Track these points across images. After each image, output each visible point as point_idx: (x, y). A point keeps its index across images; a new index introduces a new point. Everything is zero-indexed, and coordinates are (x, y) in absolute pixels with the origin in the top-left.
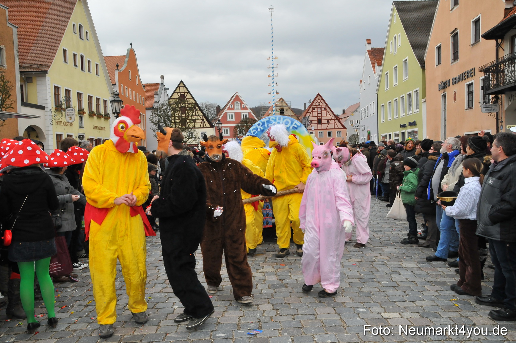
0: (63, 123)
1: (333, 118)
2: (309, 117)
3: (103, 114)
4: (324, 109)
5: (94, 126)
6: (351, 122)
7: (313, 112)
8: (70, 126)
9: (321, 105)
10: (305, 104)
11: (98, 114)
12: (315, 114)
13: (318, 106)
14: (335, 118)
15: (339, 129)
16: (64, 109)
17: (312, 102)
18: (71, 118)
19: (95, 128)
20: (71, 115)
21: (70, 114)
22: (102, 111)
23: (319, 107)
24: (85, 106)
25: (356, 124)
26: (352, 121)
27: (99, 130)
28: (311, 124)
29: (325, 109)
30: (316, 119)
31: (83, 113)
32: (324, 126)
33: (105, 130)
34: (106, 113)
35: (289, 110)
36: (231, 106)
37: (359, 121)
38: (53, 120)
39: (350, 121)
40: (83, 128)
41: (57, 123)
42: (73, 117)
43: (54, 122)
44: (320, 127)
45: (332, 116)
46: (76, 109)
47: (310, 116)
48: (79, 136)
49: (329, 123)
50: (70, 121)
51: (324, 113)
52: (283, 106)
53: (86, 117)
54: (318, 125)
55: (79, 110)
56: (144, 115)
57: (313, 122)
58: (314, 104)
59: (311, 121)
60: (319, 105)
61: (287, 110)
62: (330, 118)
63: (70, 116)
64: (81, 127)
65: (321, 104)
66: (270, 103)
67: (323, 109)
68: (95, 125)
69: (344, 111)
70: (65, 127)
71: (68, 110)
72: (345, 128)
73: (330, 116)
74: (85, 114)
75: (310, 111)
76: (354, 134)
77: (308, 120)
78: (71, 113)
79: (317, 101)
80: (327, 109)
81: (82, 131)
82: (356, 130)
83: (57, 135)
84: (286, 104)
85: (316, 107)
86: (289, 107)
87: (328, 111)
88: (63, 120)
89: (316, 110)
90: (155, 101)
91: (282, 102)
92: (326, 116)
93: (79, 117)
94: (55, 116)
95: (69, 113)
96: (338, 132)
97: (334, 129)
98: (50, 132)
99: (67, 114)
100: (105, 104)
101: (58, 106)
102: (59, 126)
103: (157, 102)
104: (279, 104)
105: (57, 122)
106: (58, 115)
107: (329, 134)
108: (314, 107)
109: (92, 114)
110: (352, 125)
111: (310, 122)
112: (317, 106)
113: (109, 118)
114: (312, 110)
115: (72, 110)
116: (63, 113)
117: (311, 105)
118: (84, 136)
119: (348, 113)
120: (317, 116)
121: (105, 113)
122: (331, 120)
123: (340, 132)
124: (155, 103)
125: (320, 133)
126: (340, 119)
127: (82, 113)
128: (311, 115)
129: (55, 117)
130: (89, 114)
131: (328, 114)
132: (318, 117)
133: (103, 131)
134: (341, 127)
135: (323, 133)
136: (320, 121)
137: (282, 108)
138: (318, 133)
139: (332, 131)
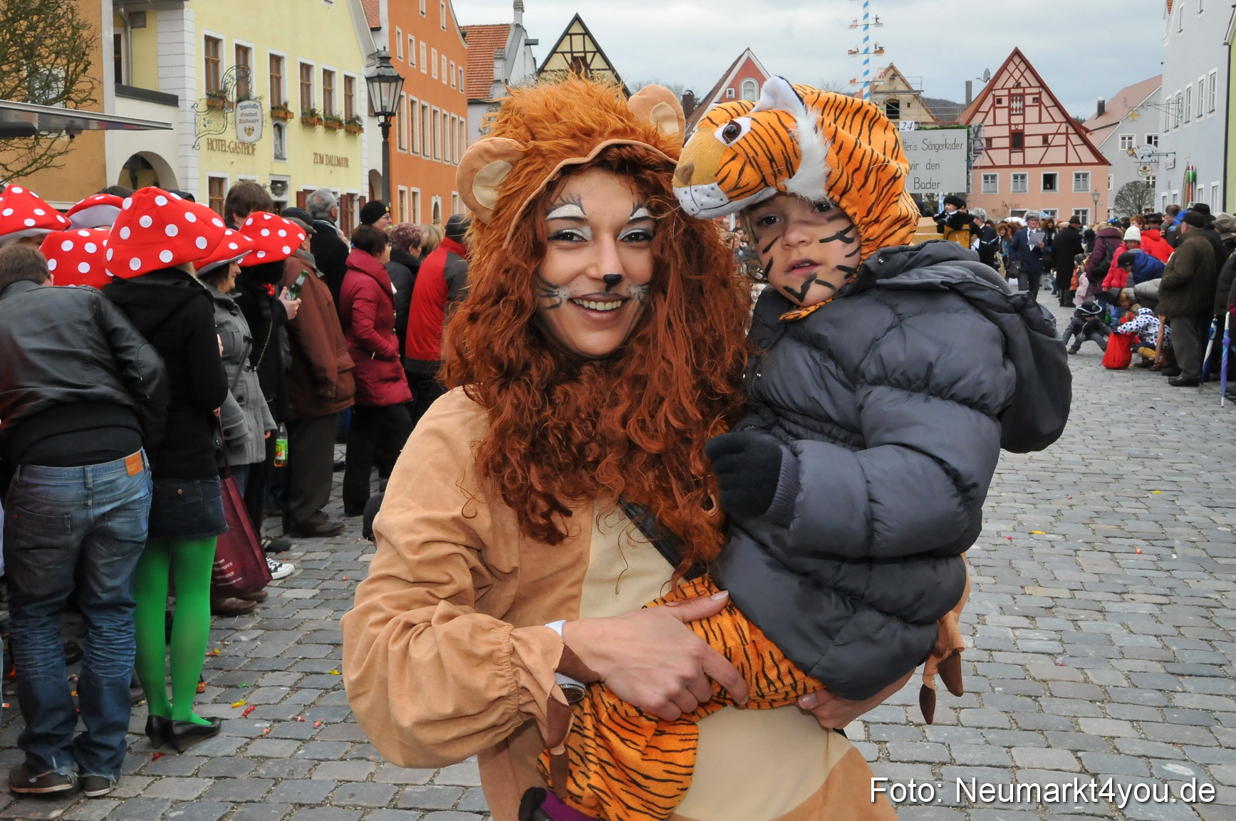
0: (227, 144)
1: (1063, 130)
2: (980, 126)
3: (343, 117)
4: (1034, 99)
5: (316, 154)
6: (1127, 140)
7: (997, 110)
8: (248, 153)
9: (1024, 88)
10: (969, 85)
11: (327, 119)
12: (1002, 115)
13: (1013, 91)
14: (1071, 130)
15: (1081, 164)
16: (231, 105)
17: (992, 76)
18: (249, 131)
19: (319, 159)
20: (250, 121)
21: (250, 118)
22: (339, 109)
23: (1016, 95)
24: (291, 95)
25: (1145, 148)
26: (1130, 138)
27: (330, 167)
28: (986, 150)
29: (1038, 100)
30: (1005, 131)
31: (286, 114)
32: (1033, 156)
33: (347, 166)
34: (351, 115)
35: (915, 104)
36: (730, 92)
37: (1156, 138)
38: (200, 135)
39: (1124, 138)
40: (285, 159)
41: (210, 144)
42: (257, 126)
43: (203, 142)
44: (1017, 158)
45: (1061, 123)
46: (267, 105)
47: (985, 123)
48: (274, 183)
49: (1048, 147)
50: (247, 139)
51: (1032, 113)
52: (895, 92)
53: (293, 126)
54: (1010, 152)
55: (273, 108)
56: (462, 122)
57: (995, 143)
58: (998, 85)
59: (989, 140)
60: (1018, 86)
61: (909, 105)
62: (1052, 128)
63: (248, 125)
64: (279, 157)
65: (1024, 83)
66: (853, 81)
67: (1029, 100)
68: (318, 152)
69: (1101, 104)
70: (233, 157)
71: (242, 108)
72: (1102, 161)
73: (1054, 122)
74: (292, 117)
75: (985, 107)
76: (1135, 183)
77: (976, 136)
78: (251, 115)
79: (1011, 75)
80: (1046, 100)
81: (280, 170)
82: (1145, 168)
83: (212, 180)
84: (908, 86)
85: (1006, 92)
86: (917, 95)
87: (1046, 108)
88: (230, 136)
89: (1007, 105)
90: (496, 78)
91: (893, 78)
92: (1040, 122)
93: (275, 126)
94: (205, 126)
95: (246, 115)
96: (1077, 176)
97: (1067, 164)
98: (192, 173)
99: (239, 117)
100: (348, 88)
101: (215, 96)
102: (218, 156)
103: (503, 81)
104: (883, 85)
105: (212, 143)
106: (216, 122)
107: (1049, 181)
108: (998, 93)
109: (309, 118)
110: (1131, 152)
111: (984, 141)
112: (1009, 89)
113: (360, 129)
114: (993, 105)
115: (254, 106)
116: (230, 116)
117: (990, 88)
118: (288, 183)
119: (1115, 113)
120: (1010, 124)
121: (349, 116)
122: (1057, 133)
123: (1085, 175)
124: (495, 85)
125: (1016, 177)
126: (1087, 131)
127: (282, 114)
128: (989, 120)
129: (205, 129)
130: (302, 118)
131: (1046, 117)
132: (1013, 128)
133: (341, 170)
134: (1088, 156)
135: (1027, 177)
136: (1017, 140)
137: (892, 97)
138: (1012, 177)
139: (1058, 173)
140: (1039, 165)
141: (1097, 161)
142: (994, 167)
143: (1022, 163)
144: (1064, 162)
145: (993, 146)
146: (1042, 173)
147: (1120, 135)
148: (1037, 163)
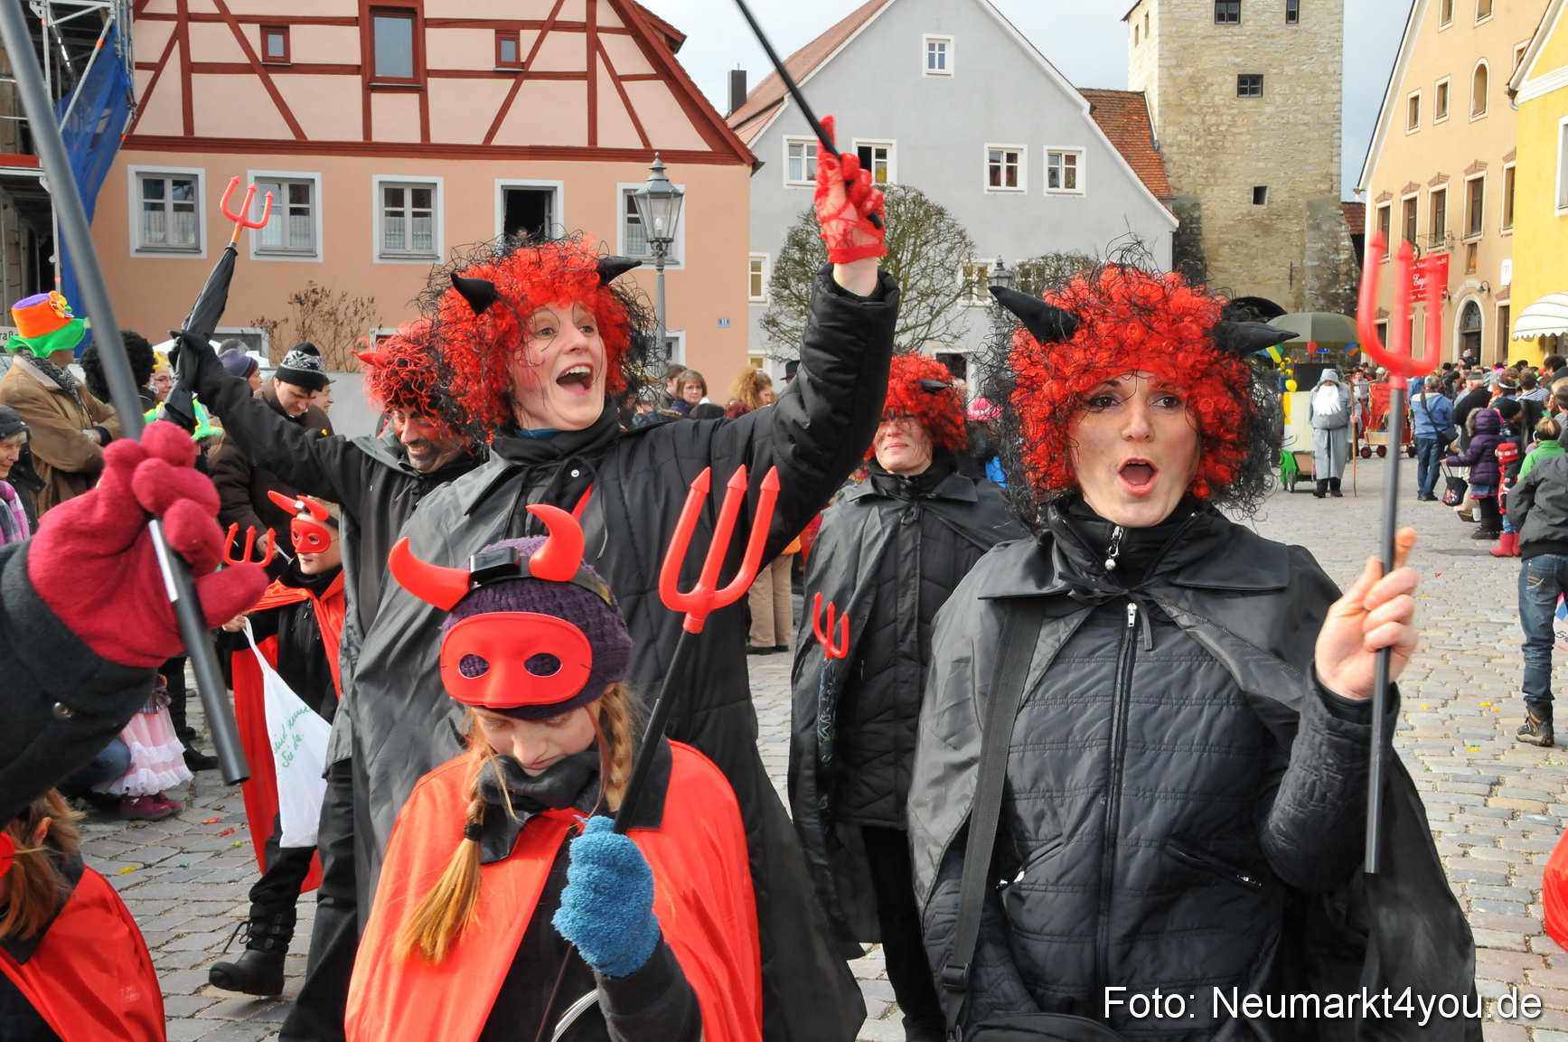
15: (650, 154)
32: (459, 110)
44: (396, 115)
54: (367, 89)
57: (303, 45)
59: (276, 26)
69: (738, 79)
72: (728, 147)
97: (593, 152)
138: (377, 198)
139: (559, 184)
140: (487, 150)
141: (703, 146)
142: (300, 145)
143: (417, 139)
144: (582, 141)
145: (296, 58)
146: (499, 183)
147: (785, 137)
148: (477, 139)
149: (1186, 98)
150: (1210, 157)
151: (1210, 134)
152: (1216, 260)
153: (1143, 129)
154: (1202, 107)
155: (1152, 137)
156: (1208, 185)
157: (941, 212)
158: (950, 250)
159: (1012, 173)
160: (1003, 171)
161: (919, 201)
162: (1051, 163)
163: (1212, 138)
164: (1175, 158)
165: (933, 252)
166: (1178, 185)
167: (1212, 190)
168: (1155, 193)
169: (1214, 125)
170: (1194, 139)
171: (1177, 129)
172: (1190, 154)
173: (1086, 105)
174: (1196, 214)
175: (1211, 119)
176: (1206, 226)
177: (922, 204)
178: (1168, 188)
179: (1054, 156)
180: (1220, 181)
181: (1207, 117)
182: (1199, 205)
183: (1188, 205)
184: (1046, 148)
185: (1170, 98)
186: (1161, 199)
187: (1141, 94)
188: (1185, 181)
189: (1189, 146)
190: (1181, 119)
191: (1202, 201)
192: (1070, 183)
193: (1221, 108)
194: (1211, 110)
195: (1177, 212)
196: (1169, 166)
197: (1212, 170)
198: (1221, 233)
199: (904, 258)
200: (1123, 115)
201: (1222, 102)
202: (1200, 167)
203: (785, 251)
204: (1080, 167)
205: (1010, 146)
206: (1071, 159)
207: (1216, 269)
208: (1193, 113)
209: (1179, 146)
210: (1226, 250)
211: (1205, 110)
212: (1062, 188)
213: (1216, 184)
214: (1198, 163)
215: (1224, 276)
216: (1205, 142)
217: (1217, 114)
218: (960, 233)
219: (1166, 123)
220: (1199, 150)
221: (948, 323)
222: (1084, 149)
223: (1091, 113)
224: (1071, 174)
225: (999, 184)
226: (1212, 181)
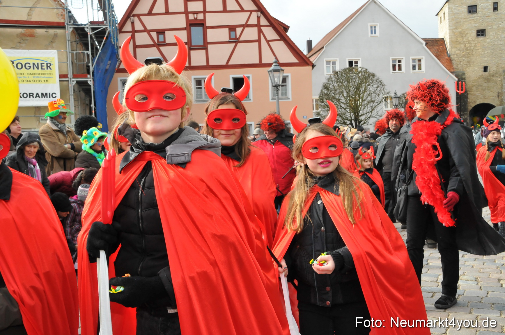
1: (253, 20)
6: (331, 65)
26: (334, 63)
30: (181, 21)
32: (218, 54)
37: (356, 63)
44: (199, 57)
45: (251, 12)
47: (155, 11)
49: (236, 42)
54: (190, 50)
57: (170, 37)
59: (161, 32)
62: (240, 18)
69: (310, 43)
72: (304, 61)
73: (243, 10)
92: (225, 10)
97: (261, 65)
111: (153, 34)
120: (186, 12)
122: (247, 25)
126: (287, 28)
128: (159, 6)
131: (231, 5)
132: (191, 17)
134: (288, 57)
136: (198, 34)
139: (250, 76)
140: (227, 66)
141: (296, 61)
143: (205, 64)
144: (257, 62)
145: (167, 41)
146: (231, 76)
147: (325, 59)
148: (224, 63)
149: (458, 39)
150: (468, 58)
151: (467, 50)
152: (471, 91)
153: (444, 50)
154: (464, 42)
155: (447, 53)
156: (467, 67)
157: (373, 75)
158: (377, 87)
159: (400, 67)
160: (397, 66)
161: (366, 71)
162: (413, 62)
163: (468, 51)
164: (456, 59)
165: (371, 88)
166: (457, 68)
167: (469, 69)
168: (449, 70)
169: (468, 47)
170: (462, 52)
171: (456, 49)
172: (461, 57)
173: (424, 43)
174: (464, 77)
175: (468, 45)
176: (467, 80)
177: (367, 72)
178: (453, 69)
179: (414, 60)
180: (471, 65)
181: (466, 45)
182: (464, 74)
183: (461, 74)
184: (411, 58)
185: (453, 39)
186: (451, 72)
187: (443, 39)
188: (459, 66)
189: (460, 54)
190: (457, 46)
191: (466, 72)
192: (420, 69)
193: (471, 41)
194: (468, 42)
195: (457, 76)
196: (454, 62)
197: (469, 62)
198: (472, 82)
199: (362, 90)
200: (437, 46)
201: (471, 39)
202: (464, 61)
203: (322, 91)
204: (423, 63)
205: (399, 58)
206: (420, 61)
207: (472, 94)
208: (461, 44)
209: (457, 55)
210: (475, 88)
211: (465, 42)
212: (417, 70)
213: (470, 66)
214: (464, 60)
215: (474, 96)
216: (466, 53)
217: (470, 43)
218: (380, 81)
219: (452, 47)
220: (464, 56)
221: (378, 112)
222: (424, 57)
223: (426, 45)
224: (420, 66)
225: (396, 70)
226: (469, 66)
